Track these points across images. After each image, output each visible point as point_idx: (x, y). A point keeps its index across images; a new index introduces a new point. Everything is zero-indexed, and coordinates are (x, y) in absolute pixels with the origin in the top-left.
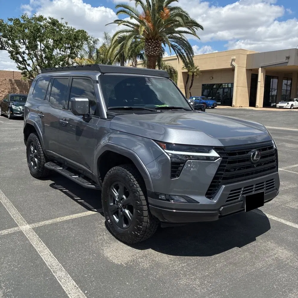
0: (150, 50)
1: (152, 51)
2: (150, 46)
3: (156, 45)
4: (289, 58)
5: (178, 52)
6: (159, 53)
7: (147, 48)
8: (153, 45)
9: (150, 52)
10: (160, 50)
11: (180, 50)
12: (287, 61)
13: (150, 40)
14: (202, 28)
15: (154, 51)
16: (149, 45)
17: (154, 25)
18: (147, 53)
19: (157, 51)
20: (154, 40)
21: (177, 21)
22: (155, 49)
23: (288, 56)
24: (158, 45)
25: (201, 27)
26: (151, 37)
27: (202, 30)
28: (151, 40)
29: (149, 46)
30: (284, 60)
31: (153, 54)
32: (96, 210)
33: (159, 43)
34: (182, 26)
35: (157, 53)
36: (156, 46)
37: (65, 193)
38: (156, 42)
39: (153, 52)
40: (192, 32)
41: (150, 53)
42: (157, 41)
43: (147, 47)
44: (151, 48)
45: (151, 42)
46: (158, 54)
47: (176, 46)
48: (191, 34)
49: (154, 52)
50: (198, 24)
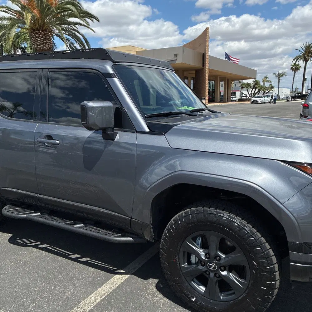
0: (38, 43)
1: (41, 44)
2: (39, 38)
3: (46, 37)
4: (177, 56)
5: (70, 46)
6: (50, 46)
7: (35, 41)
8: (42, 37)
9: (38, 45)
10: (51, 43)
11: (72, 44)
12: (175, 58)
13: (37, 31)
14: (98, 20)
15: (44, 44)
16: (36, 36)
17: (41, 13)
18: (35, 46)
19: (48, 44)
20: (43, 31)
21: (70, 10)
22: (45, 41)
23: (176, 54)
24: (48, 37)
25: (97, 18)
26: (39, 28)
27: (97, 22)
28: (39, 31)
29: (36, 38)
30: (173, 58)
31: (43, 47)
32: (122, 271)
33: (48, 34)
34: (75, 16)
35: (47, 46)
36: (46, 39)
37: (44, 249)
38: (45, 34)
39: (42, 46)
40: (86, 24)
41: (39, 47)
42: (45, 32)
43: (34, 39)
44: (40, 41)
45: (39, 33)
46: (49, 48)
47: (68, 39)
48: (85, 26)
49: (45, 46)
50: (93, 15)
